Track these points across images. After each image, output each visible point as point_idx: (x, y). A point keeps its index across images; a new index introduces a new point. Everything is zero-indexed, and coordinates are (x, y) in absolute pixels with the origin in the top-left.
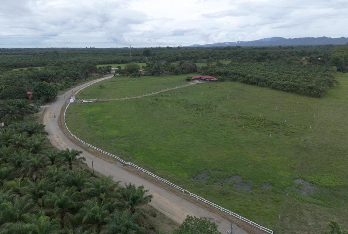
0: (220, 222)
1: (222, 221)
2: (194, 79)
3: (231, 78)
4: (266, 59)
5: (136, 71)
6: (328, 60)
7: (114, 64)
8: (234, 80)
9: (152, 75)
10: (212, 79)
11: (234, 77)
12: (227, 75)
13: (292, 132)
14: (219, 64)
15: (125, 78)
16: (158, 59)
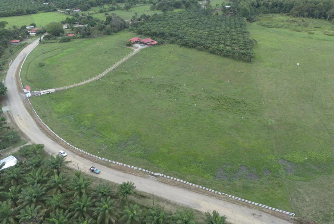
0: (261, 216)
1: (262, 215)
2: (134, 43)
3: (169, 40)
4: (182, 4)
5: (62, 33)
6: (239, 10)
7: (18, 16)
8: (172, 42)
9: (83, 37)
10: (153, 43)
11: (172, 39)
12: (163, 36)
13: (254, 110)
14: (146, 17)
15: (54, 44)
16: (69, 5)
